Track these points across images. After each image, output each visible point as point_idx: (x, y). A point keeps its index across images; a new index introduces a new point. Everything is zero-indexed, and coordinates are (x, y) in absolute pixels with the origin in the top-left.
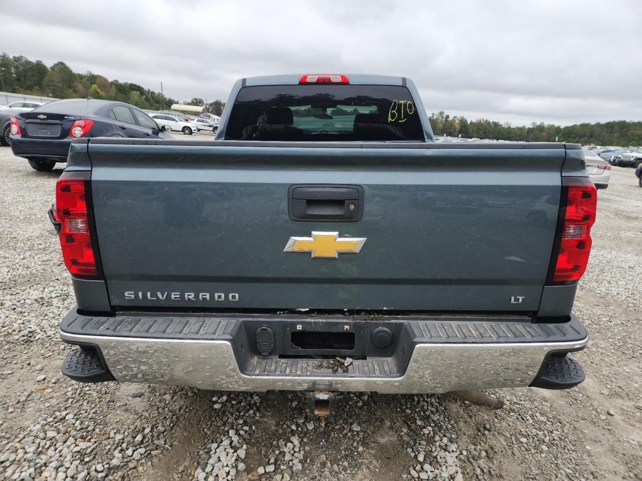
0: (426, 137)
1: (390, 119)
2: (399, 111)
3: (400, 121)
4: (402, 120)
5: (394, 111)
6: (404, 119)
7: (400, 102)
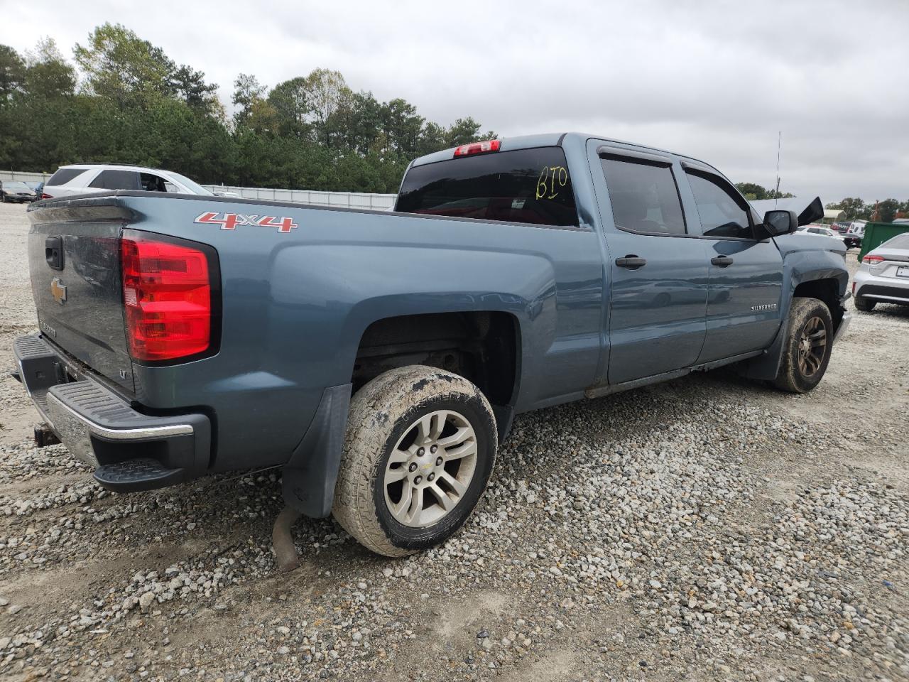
0: (580, 219)
1: (538, 195)
2: (548, 183)
3: (549, 197)
4: (551, 195)
5: (543, 184)
6: (554, 193)
7: (551, 169)
